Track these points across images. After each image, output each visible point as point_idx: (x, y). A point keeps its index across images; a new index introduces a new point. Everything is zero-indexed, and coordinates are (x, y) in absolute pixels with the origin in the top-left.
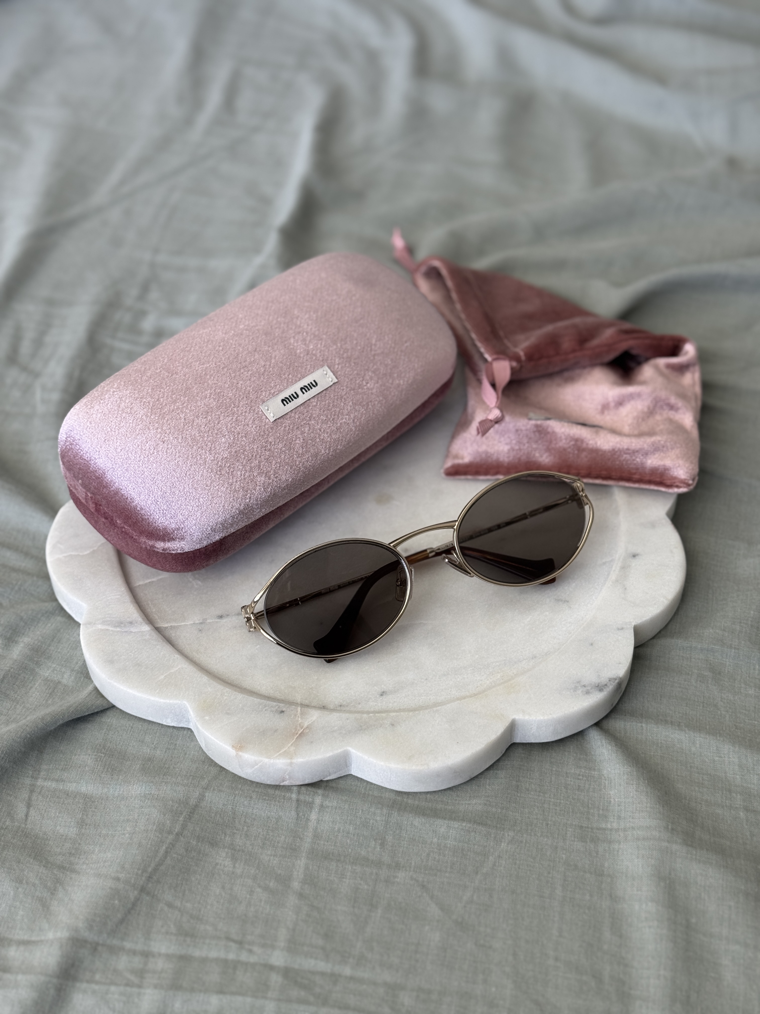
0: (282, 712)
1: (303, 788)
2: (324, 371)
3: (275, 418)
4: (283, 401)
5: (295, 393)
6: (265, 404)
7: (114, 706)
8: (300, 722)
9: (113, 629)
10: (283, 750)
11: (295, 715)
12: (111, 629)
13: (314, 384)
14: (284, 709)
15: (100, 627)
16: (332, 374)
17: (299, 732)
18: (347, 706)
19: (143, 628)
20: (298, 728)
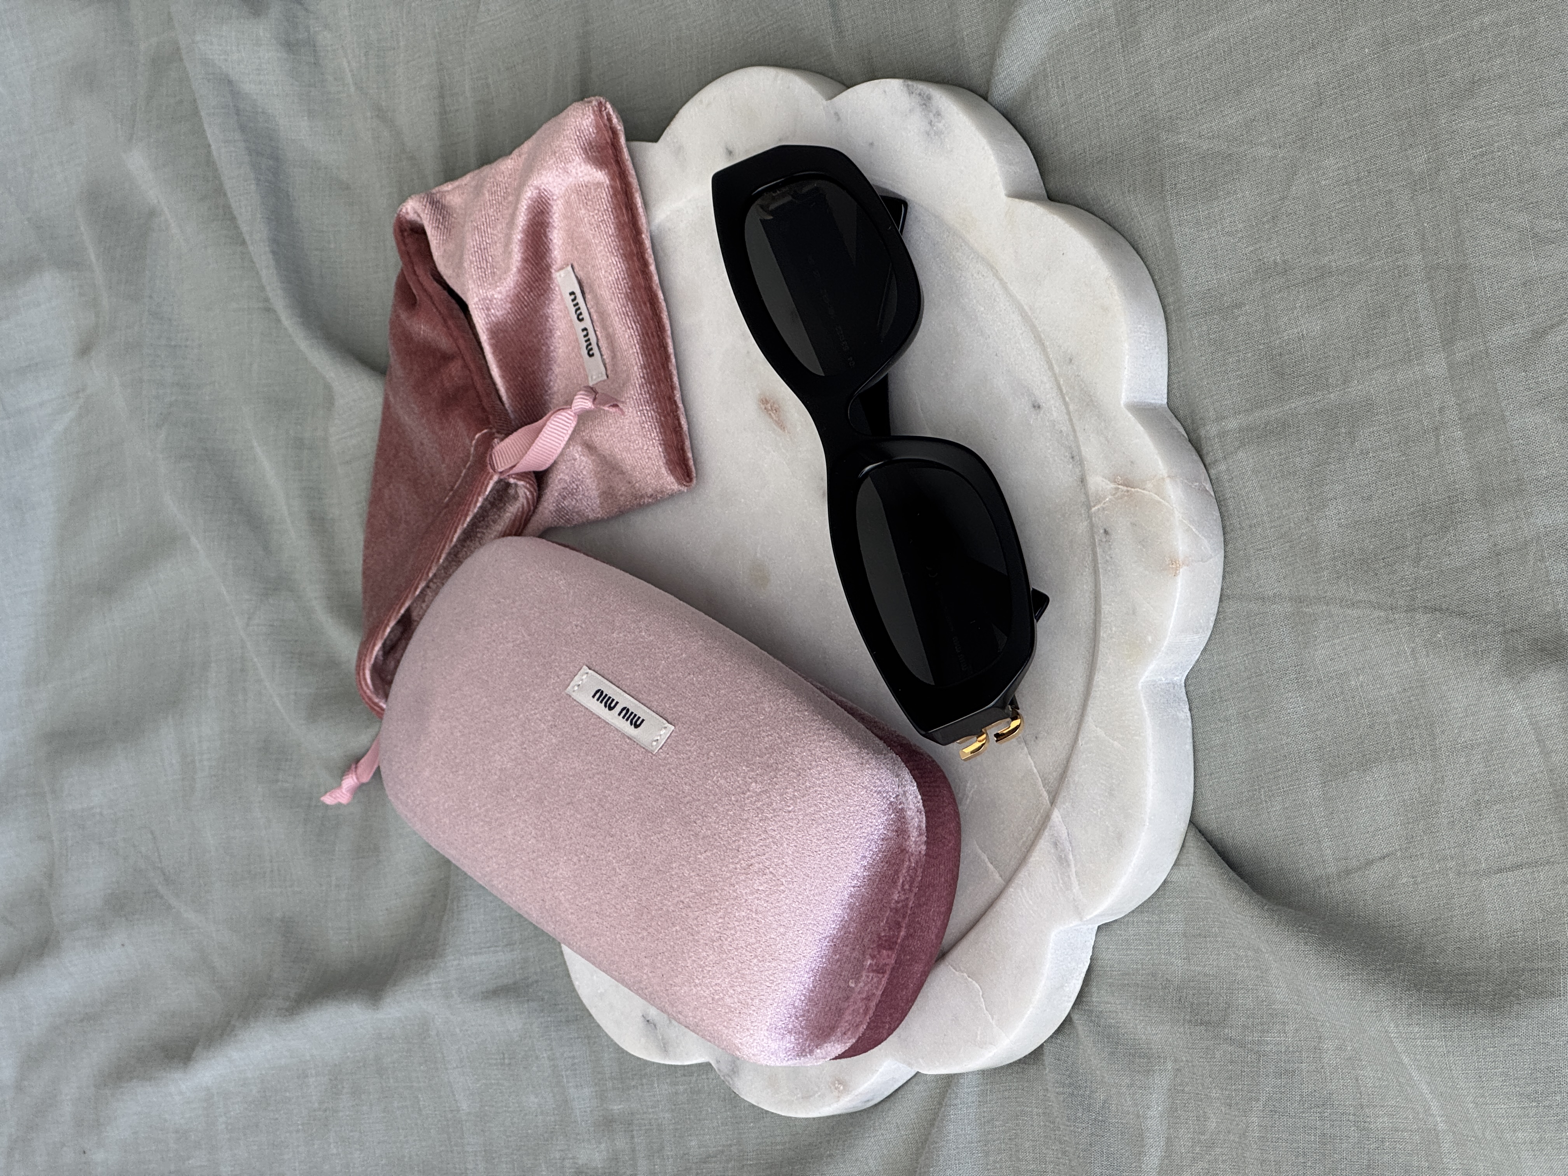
0: (1106, 532)
1: (1208, 461)
2: (574, 691)
3: (667, 725)
4: (636, 726)
5: (619, 714)
6: (650, 748)
7: (1193, 823)
8: (1110, 497)
9: (1073, 866)
10: (1157, 498)
11: (1103, 509)
12: (1074, 870)
13: (600, 695)
14: (1102, 531)
15: (1076, 888)
16: (576, 678)
17: (1125, 488)
18: (1070, 447)
19: (1057, 819)
20: (1119, 494)
